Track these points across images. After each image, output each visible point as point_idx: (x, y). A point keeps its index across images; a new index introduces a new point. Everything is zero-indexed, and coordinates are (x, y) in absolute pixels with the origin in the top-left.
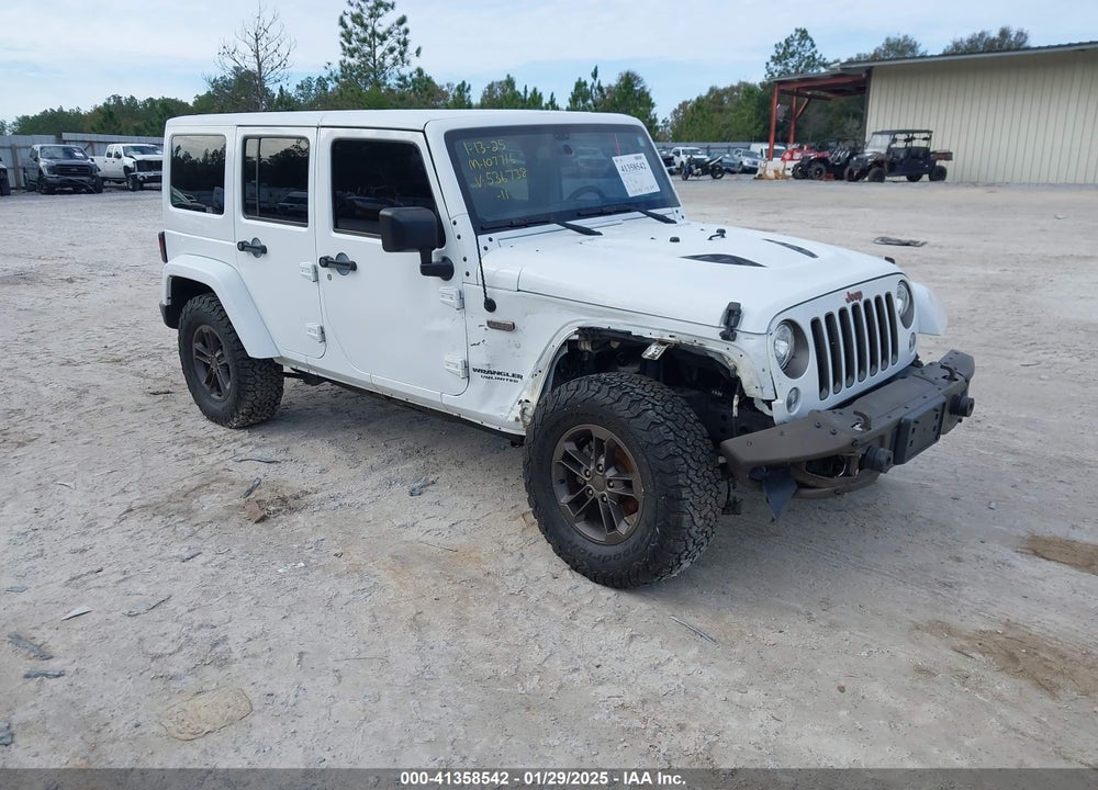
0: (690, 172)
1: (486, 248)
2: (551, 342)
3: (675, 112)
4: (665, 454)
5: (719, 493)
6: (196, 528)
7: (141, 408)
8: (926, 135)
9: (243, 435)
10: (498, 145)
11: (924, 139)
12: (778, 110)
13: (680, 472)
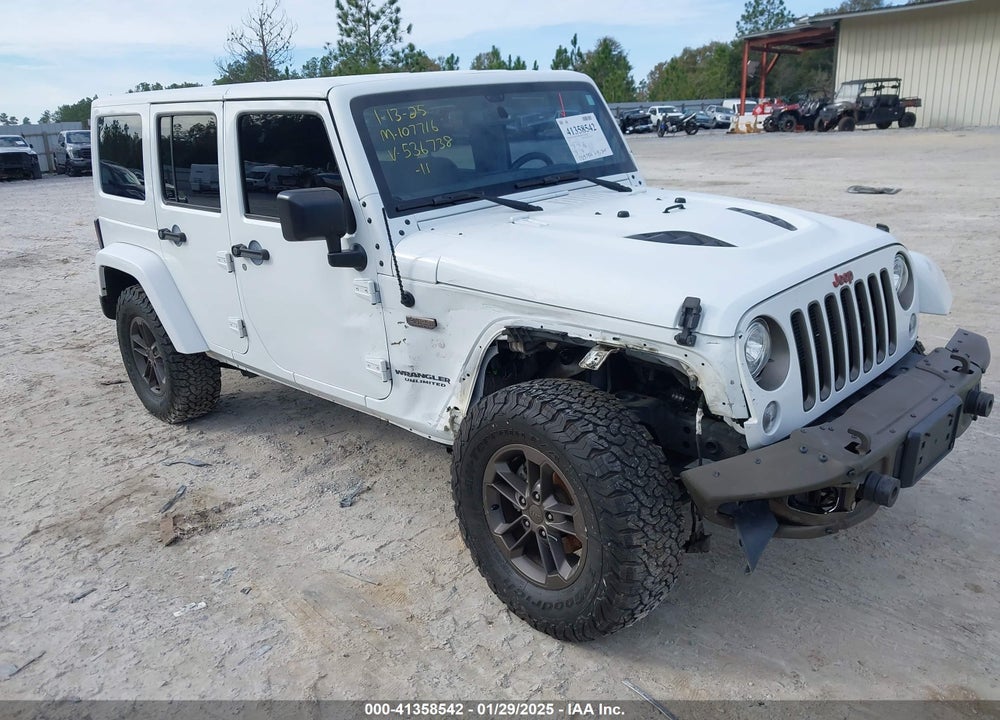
0: (666, 129)
1: (402, 233)
2: (477, 343)
3: (652, 73)
4: (609, 489)
5: (681, 532)
6: (99, 555)
7: (87, 402)
8: (894, 83)
9: (181, 431)
10: (415, 110)
11: (893, 87)
12: (749, 66)
13: (631, 513)
